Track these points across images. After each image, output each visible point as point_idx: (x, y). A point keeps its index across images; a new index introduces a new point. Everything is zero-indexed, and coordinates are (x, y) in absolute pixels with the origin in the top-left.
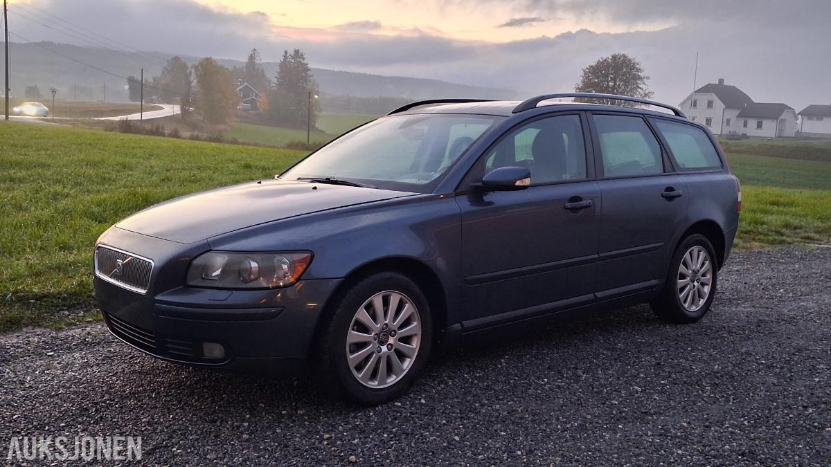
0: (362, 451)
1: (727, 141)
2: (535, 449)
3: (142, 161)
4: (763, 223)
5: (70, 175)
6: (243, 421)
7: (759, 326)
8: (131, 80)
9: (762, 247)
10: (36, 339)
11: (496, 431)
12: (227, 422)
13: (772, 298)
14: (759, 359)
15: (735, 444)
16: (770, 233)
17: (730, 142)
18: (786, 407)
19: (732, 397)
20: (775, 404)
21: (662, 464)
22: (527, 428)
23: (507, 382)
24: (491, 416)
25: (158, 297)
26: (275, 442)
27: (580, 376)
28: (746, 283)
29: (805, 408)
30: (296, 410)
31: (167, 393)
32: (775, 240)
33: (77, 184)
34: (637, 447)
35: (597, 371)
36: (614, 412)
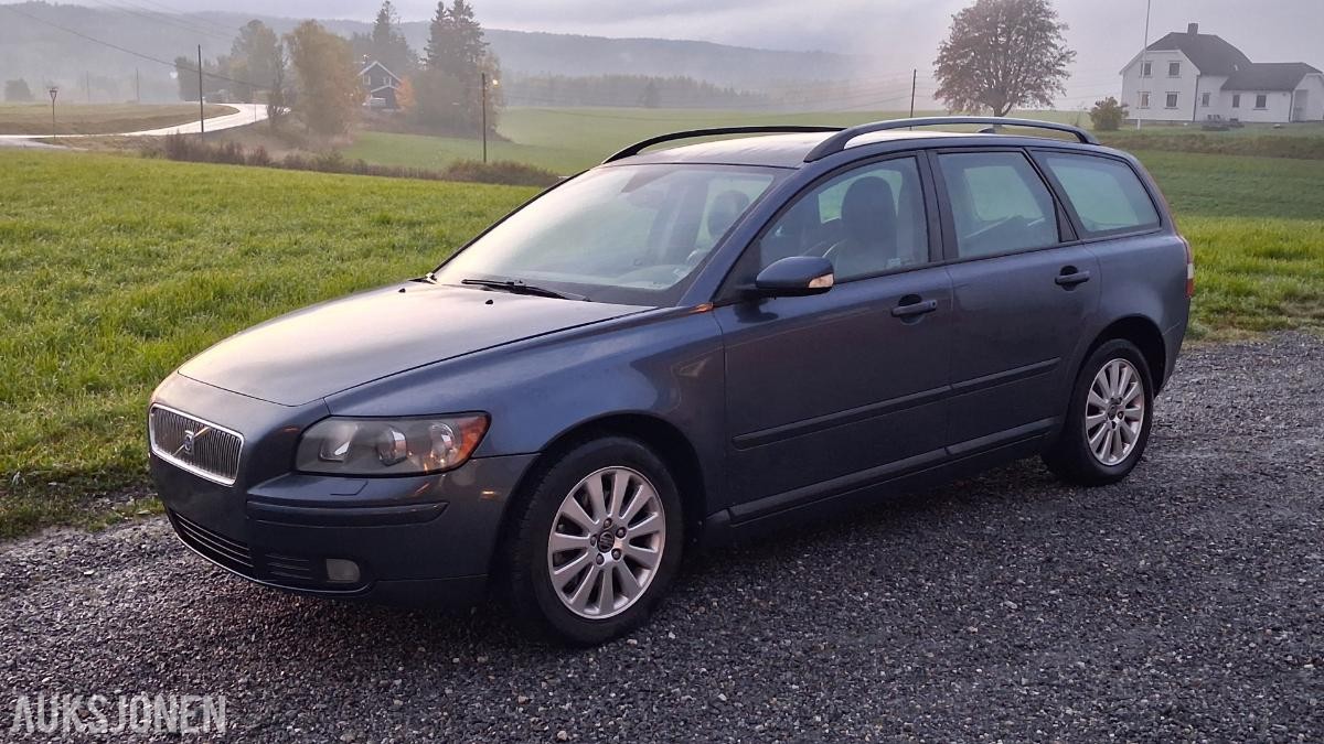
0: (577, 723)
1: (1203, 133)
2: (844, 712)
3: (209, 217)
4: (1249, 294)
5: (94, 251)
6: (394, 677)
7: (1222, 486)
8: (181, 64)
9: (1244, 337)
10: (64, 548)
11: (784, 683)
12: (369, 679)
13: (1250, 434)
14: (1214, 547)
15: (1157, 696)
16: (1260, 311)
17: (1208, 134)
18: (1246, 630)
19: (1162, 614)
20: (1229, 625)
21: (1039, 731)
22: (832, 676)
23: (805, 599)
24: (777, 659)
25: (254, 491)
26: (442, 711)
27: (921, 586)
28: (1209, 407)
29: (1277, 630)
30: (475, 656)
31: (274, 635)
32: (1267, 323)
33: (105, 267)
34: (1003, 705)
35: (949, 575)
36: (971, 646)
